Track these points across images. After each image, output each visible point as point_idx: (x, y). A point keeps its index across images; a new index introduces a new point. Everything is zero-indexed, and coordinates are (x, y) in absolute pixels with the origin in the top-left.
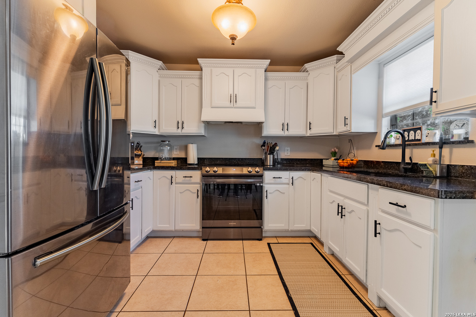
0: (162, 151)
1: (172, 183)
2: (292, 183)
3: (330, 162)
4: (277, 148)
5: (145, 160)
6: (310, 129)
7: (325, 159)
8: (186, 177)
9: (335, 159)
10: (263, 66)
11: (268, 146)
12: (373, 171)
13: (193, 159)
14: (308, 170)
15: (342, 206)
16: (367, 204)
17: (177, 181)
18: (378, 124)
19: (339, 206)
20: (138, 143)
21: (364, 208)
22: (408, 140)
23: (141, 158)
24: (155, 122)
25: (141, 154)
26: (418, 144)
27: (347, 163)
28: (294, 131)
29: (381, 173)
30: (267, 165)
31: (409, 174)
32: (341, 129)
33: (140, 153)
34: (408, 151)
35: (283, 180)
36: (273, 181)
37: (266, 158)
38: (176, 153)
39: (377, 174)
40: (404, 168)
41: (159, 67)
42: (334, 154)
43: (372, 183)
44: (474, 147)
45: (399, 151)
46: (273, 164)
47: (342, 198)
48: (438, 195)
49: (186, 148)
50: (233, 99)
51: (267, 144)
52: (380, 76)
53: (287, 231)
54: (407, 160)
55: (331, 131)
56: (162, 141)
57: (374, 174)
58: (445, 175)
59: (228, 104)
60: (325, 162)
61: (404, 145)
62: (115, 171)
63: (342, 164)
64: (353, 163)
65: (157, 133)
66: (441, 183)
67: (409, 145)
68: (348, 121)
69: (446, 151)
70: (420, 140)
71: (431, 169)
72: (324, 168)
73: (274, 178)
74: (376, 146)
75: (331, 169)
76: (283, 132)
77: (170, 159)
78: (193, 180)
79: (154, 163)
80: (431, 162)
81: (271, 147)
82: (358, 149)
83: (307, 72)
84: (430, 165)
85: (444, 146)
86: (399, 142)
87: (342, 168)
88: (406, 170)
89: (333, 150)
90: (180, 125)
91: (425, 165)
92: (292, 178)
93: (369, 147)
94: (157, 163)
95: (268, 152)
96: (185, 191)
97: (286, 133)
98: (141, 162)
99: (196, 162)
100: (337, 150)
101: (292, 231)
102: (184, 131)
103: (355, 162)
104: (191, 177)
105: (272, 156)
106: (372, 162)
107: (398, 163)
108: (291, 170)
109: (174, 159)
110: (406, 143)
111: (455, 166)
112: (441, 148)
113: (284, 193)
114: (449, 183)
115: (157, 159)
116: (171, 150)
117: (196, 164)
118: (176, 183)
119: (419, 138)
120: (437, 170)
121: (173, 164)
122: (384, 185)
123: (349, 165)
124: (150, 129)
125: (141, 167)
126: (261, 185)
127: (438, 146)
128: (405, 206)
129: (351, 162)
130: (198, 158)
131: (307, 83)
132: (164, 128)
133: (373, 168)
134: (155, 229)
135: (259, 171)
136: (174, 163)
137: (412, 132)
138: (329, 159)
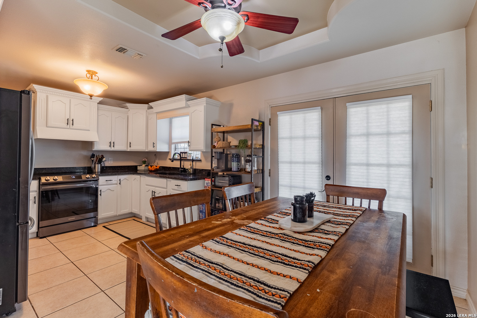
2: (120, 183)
3: (142, 168)
4: (104, 159)
6: (130, 146)
7: (138, 166)
9: (145, 166)
10: (96, 101)
11: (97, 158)
12: (167, 172)
14: (130, 174)
15: (154, 192)
16: (166, 188)
18: (170, 147)
19: (152, 192)
21: (165, 190)
22: (182, 158)
26: (186, 160)
27: (154, 168)
28: (119, 147)
29: (172, 173)
30: (96, 172)
31: (183, 173)
32: (151, 149)
34: (182, 162)
35: (113, 182)
36: (106, 183)
37: (95, 167)
39: (170, 174)
40: (181, 170)
42: (144, 162)
43: (168, 178)
44: (201, 162)
45: (179, 162)
46: (100, 171)
47: (154, 188)
48: (191, 180)
50: (70, 122)
51: (96, 156)
52: (171, 123)
53: (116, 216)
54: (182, 167)
55: (144, 149)
57: (168, 174)
58: (194, 173)
59: (65, 125)
60: (139, 168)
61: (181, 160)
63: (151, 169)
64: (157, 168)
66: (193, 176)
67: (183, 160)
68: (155, 145)
69: (194, 163)
70: (186, 158)
71: (190, 171)
72: (138, 172)
73: (106, 181)
74: (169, 159)
75: (143, 172)
76: (110, 148)
80: (189, 168)
81: (99, 158)
82: (159, 159)
83: (128, 108)
84: (189, 169)
85: (194, 161)
86: (179, 158)
87: (151, 171)
88: (182, 171)
89: (144, 160)
91: (188, 169)
92: (120, 180)
93: (165, 159)
95: (97, 162)
97: (112, 149)
100: (146, 160)
101: (119, 215)
103: (158, 167)
105: (100, 165)
106: (167, 167)
107: (178, 168)
108: (119, 174)
110: (182, 159)
111: (197, 169)
112: (193, 162)
113: (114, 190)
114: (195, 176)
119: (186, 157)
120: (191, 171)
122: (173, 179)
123: (155, 169)
126: (97, 186)
127: (192, 161)
128: (180, 186)
129: (156, 167)
131: (128, 116)
133: (168, 171)
135: (89, 177)
137: (184, 154)
138: (141, 166)
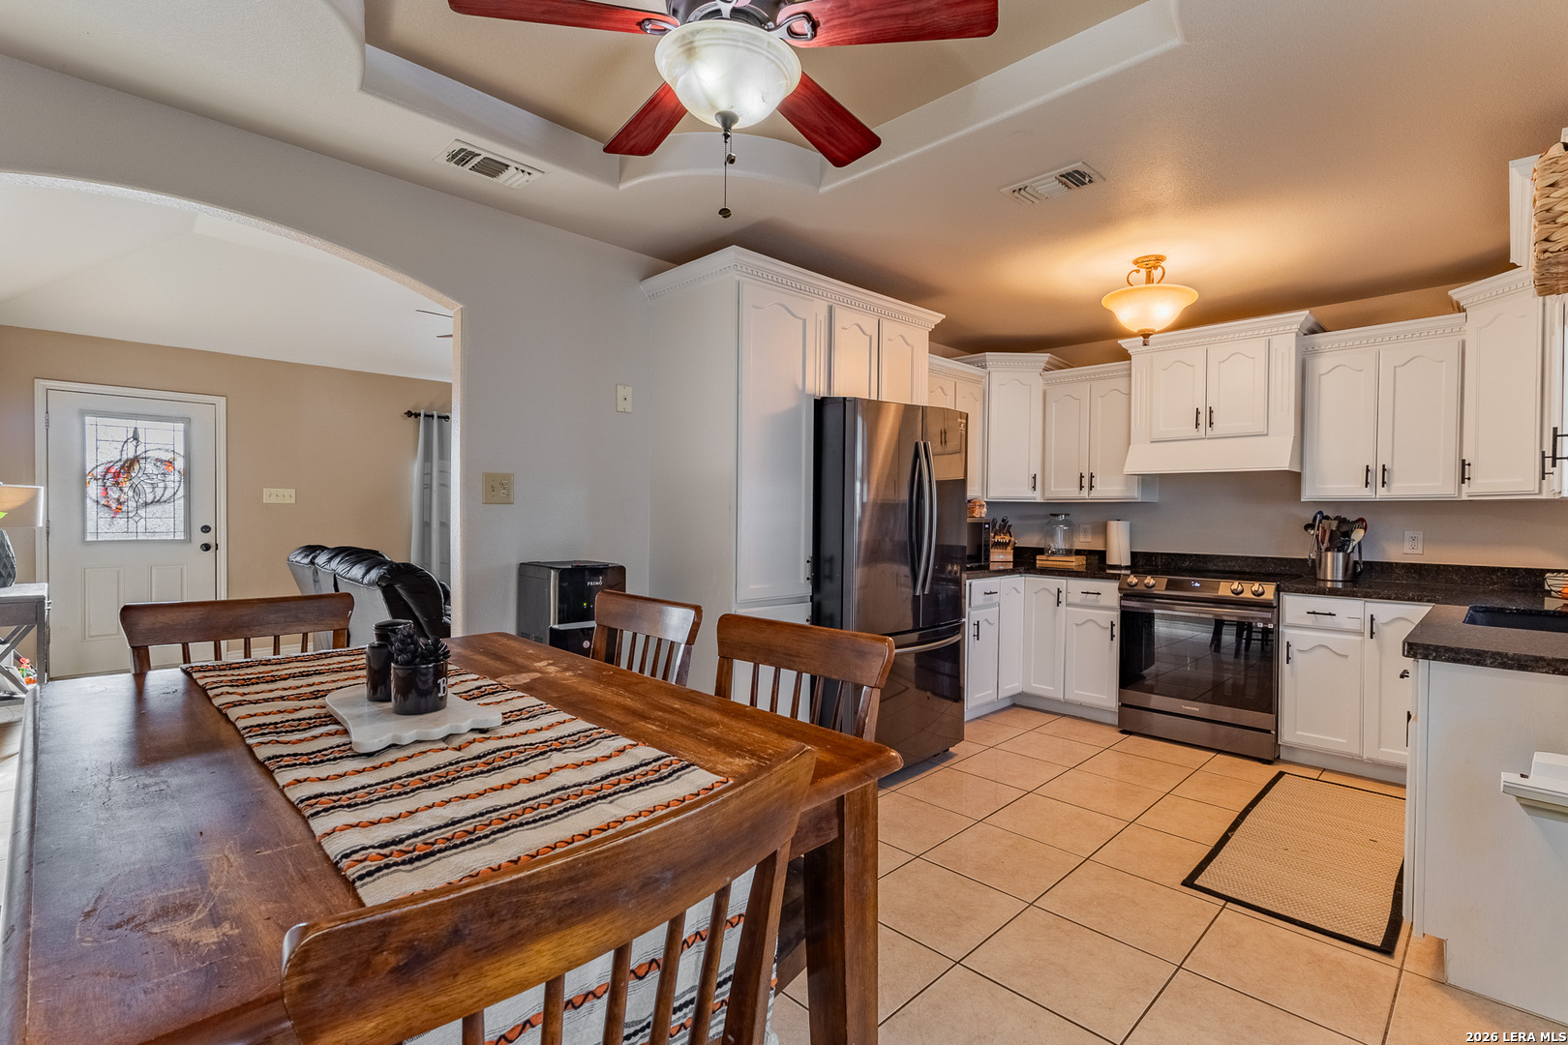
0: (1052, 534)
1: (1059, 602)
2: (1371, 633)
4: (1357, 534)
5: (1019, 553)
6: (1464, 479)
8: (1088, 593)
10: (1289, 327)
13: (1119, 552)
17: (1070, 600)
20: (1003, 520)
23: (1009, 549)
24: (1034, 478)
25: (1010, 541)
28: (1411, 487)
30: (1326, 581)
33: (1007, 539)
35: (1341, 622)
36: (1310, 620)
38: (1085, 540)
41: (1043, 365)
49: (1103, 530)
50: (1205, 418)
53: (1359, 760)
56: (1052, 515)
59: (1191, 431)
62: (950, 572)
65: (1039, 500)
76: (1371, 491)
77: (1069, 552)
78: (1103, 600)
79: (1036, 560)
83: (1463, 310)
90: (1087, 481)
92: (1372, 619)
94: (1041, 561)
96: (1086, 621)
97: (1381, 494)
98: (1010, 558)
99: (1128, 562)
102: (1094, 494)
104: (1099, 594)
105: (1340, 554)
108: (1367, 596)
109: (1078, 552)
113: (1347, 656)
115: (1041, 551)
116: (1070, 534)
117: (1126, 568)
118: (1067, 605)
121: (1074, 564)
124: (1023, 492)
125: (1011, 566)
126: (1276, 628)
130: (1132, 553)
131: (1464, 342)
132: (1053, 489)
134: (1027, 690)
135: (1262, 593)
136: (1075, 562)
